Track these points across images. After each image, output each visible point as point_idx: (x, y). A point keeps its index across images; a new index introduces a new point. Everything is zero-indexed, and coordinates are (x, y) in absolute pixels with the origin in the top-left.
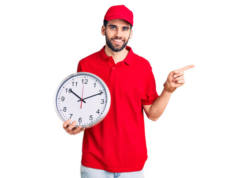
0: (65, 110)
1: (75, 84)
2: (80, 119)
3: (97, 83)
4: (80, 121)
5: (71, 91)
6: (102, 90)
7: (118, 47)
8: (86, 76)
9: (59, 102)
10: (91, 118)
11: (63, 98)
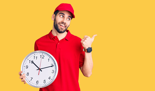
0: (28, 75)
1: (35, 58)
2: (37, 82)
3: (50, 59)
4: (37, 83)
5: (33, 62)
6: (53, 64)
7: (62, 30)
8: (43, 54)
9: (24, 69)
10: (44, 82)
11: (27, 66)
